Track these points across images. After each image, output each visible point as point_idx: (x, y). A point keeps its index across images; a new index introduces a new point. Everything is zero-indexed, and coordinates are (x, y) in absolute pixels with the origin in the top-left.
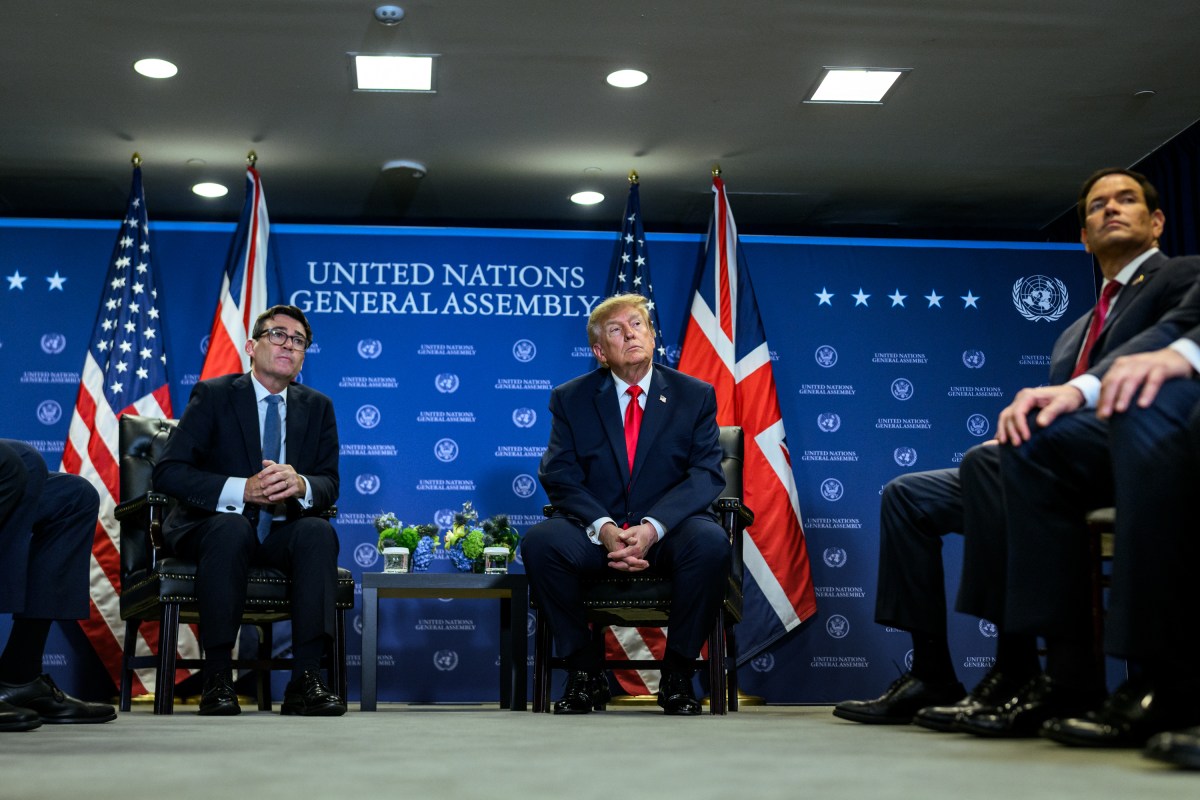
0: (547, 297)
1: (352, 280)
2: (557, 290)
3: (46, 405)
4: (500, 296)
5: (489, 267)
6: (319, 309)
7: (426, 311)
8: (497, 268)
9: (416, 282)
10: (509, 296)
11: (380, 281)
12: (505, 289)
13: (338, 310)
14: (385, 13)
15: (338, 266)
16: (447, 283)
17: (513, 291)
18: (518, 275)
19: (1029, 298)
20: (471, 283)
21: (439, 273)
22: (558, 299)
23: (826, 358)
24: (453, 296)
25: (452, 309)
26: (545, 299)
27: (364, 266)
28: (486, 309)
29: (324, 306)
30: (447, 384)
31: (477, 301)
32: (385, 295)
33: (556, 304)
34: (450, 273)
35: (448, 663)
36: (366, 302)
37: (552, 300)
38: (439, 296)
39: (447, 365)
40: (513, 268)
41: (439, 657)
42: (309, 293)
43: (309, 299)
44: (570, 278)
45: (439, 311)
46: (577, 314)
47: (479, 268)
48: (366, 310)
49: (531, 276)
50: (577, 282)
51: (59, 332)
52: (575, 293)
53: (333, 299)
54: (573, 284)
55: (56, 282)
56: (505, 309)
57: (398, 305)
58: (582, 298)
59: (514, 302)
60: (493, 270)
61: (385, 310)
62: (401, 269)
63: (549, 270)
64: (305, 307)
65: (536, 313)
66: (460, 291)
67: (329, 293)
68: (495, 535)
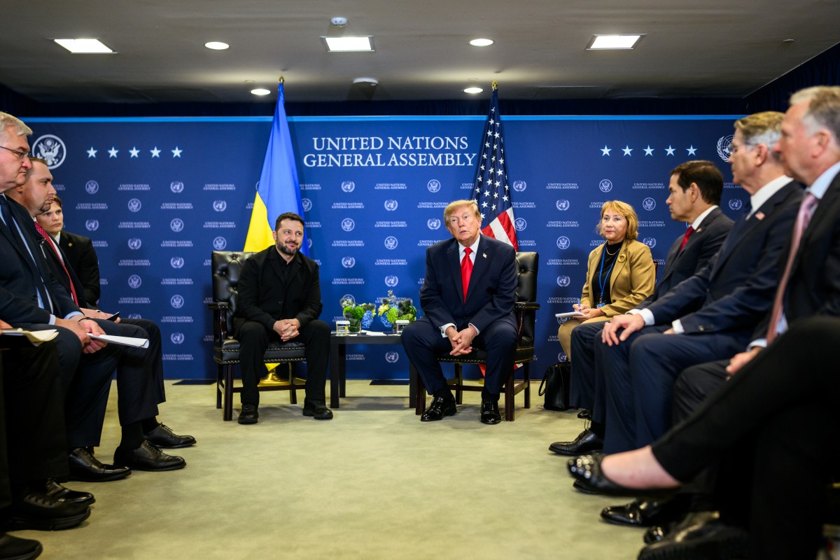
0: (447, 155)
1: (338, 148)
2: (452, 150)
3: (175, 221)
4: (420, 155)
5: (414, 138)
6: (320, 165)
7: (379, 164)
8: (418, 139)
9: (373, 148)
10: (425, 155)
11: (353, 148)
12: (423, 151)
13: (330, 165)
14: (336, 22)
15: (330, 140)
16: (390, 148)
17: (427, 152)
18: (430, 143)
19: (727, 149)
20: (404, 148)
21: (386, 142)
22: (453, 156)
23: (606, 186)
24: (394, 155)
25: (393, 163)
26: (445, 156)
27: (344, 139)
28: (413, 163)
29: (323, 163)
30: (391, 206)
31: (407, 158)
32: (356, 156)
33: (451, 159)
34: (392, 142)
35: (393, 359)
36: (346, 160)
37: (450, 157)
38: (386, 156)
39: (391, 195)
40: (427, 138)
41: (389, 356)
42: (314, 156)
43: (314, 159)
44: (460, 143)
45: (386, 165)
46: (464, 164)
47: (408, 139)
48: (346, 165)
49: (437, 143)
50: (464, 146)
51: (180, 181)
52: (463, 152)
53: (328, 158)
54: (461, 147)
55: (177, 152)
56: (423, 162)
57: (364, 161)
58: (467, 155)
59: (428, 158)
60: (416, 140)
61: (356, 165)
62: (365, 141)
63: (448, 139)
64: (312, 164)
65: (440, 164)
66: (398, 153)
67: (325, 156)
68: (404, 310)
